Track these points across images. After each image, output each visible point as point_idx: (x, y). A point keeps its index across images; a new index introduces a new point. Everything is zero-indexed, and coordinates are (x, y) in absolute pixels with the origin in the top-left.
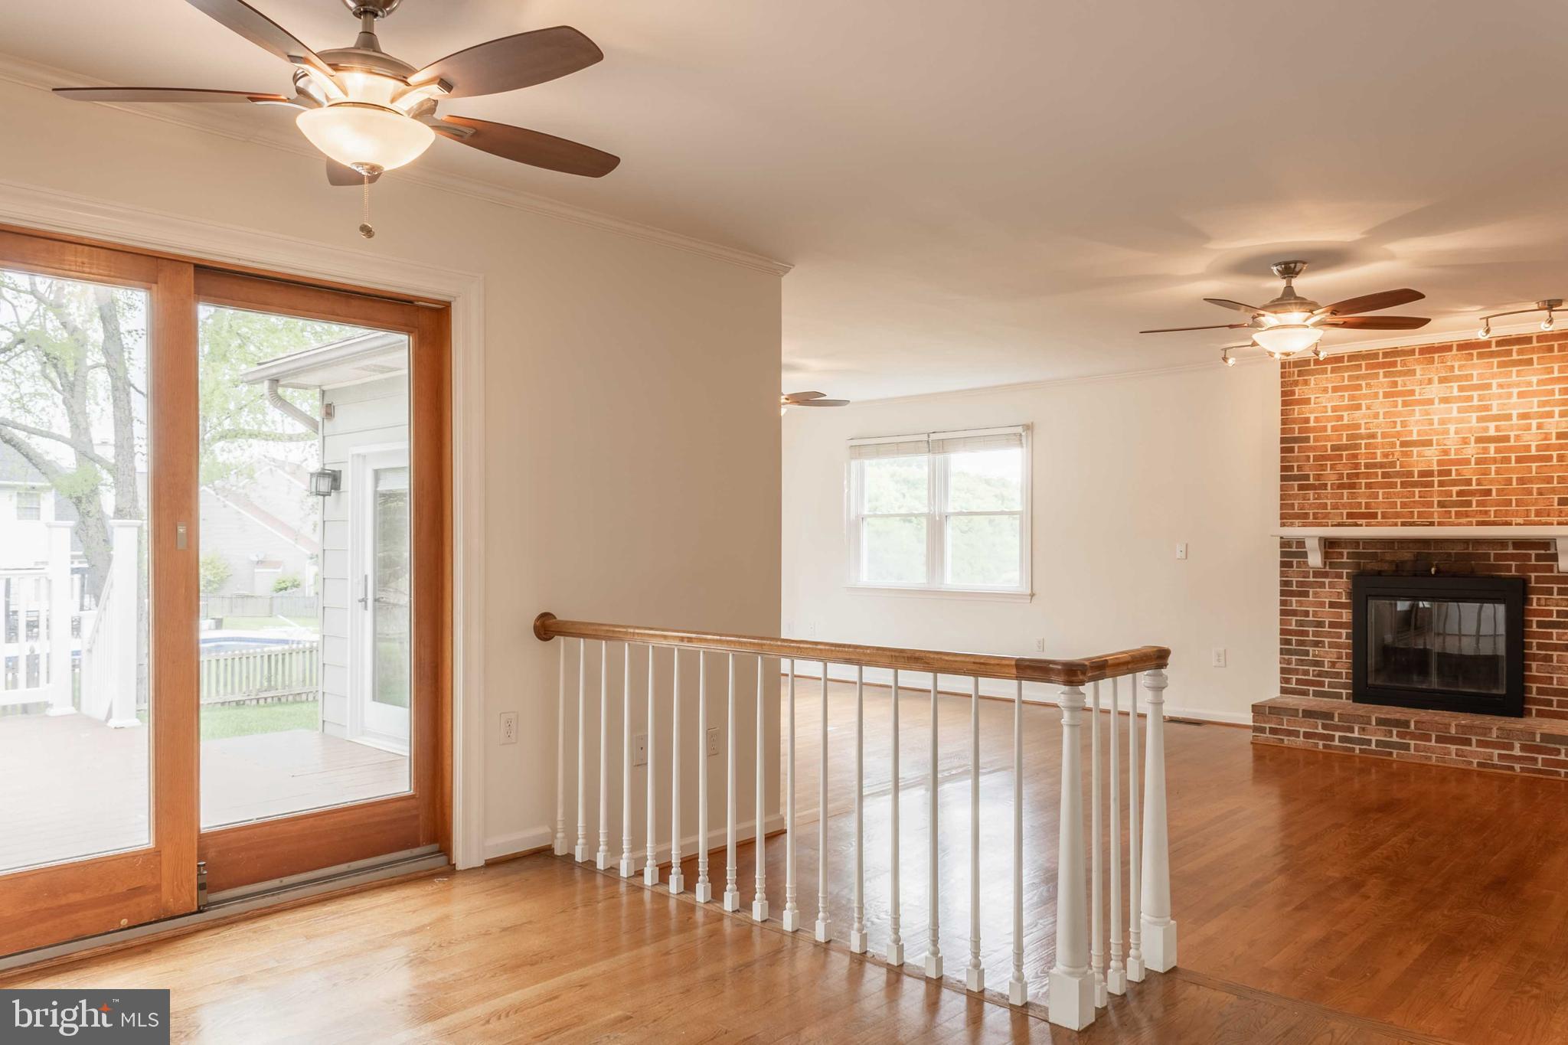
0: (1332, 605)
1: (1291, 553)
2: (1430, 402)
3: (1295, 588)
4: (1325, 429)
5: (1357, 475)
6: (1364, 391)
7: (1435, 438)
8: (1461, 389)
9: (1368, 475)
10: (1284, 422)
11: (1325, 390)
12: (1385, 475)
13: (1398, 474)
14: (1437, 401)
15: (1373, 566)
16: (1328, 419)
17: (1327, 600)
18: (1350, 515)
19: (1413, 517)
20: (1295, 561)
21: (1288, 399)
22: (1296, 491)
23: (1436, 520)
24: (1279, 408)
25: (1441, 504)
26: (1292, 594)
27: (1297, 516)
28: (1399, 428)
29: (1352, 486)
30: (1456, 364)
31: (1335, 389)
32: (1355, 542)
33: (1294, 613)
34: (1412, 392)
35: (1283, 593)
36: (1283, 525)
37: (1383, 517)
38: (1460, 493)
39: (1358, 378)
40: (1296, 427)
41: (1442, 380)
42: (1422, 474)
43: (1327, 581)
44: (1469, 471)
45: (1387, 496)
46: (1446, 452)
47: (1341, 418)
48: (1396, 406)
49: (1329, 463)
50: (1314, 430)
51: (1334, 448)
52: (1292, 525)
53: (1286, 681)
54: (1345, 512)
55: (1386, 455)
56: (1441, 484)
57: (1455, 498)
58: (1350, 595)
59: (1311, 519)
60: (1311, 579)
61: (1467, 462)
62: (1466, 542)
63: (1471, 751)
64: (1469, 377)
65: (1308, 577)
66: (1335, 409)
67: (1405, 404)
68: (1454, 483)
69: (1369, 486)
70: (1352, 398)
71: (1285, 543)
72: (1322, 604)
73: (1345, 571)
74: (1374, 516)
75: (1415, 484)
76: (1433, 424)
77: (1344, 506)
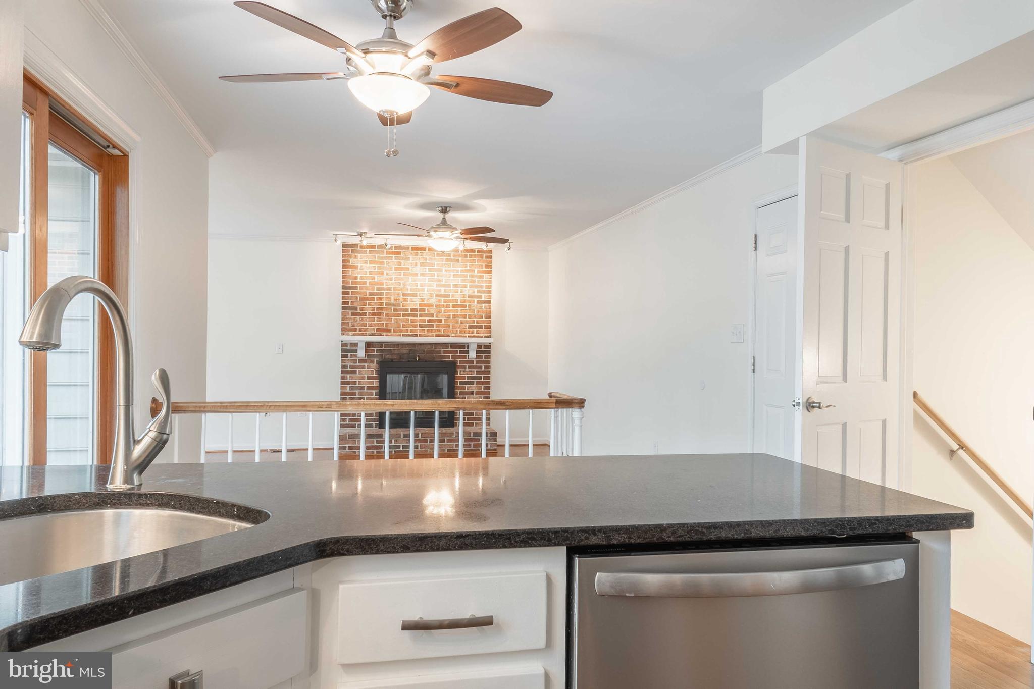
0: (369, 377)
1: (348, 350)
2: (416, 275)
3: (349, 369)
4: (365, 283)
5: (382, 309)
6: (385, 265)
7: (418, 293)
8: (430, 270)
9: (387, 309)
10: (344, 277)
11: (366, 262)
12: (395, 310)
13: (401, 310)
14: (419, 274)
15: (389, 357)
16: (367, 278)
17: (366, 375)
18: (378, 330)
19: (408, 332)
20: (349, 354)
21: (346, 265)
22: (350, 316)
23: (418, 334)
24: (341, 269)
25: (421, 326)
26: (347, 372)
27: (351, 330)
28: (402, 286)
29: (379, 315)
30: (428, 258)
31: (371, 263)
32: (380, 344)
33: (348, 383)
34: (408, 269)
35: (342, 372)
36: (343, 334)
37: (394, 331)
38: (429, 321)
39: (382, 258)
40: (351, 280)
41: (422, 265)
42: (413, 310)
43: (366, 365)
44: (433, 310)
45: (396, 321)
46: (423, 300)
47: (374, 278)
48: (401, 275)
49: (367, 302)
50: (360, 283)
51: (370, 294)
52: (348, 334)
53: (344, 420)
54: (375, 328)
55: (396, 300)
56: (421, 316)
57: (426, 323)
58: (377, 372)
59: (358, 332)
60: (358, 364)
61: (431, 306)
62: (431, 344)
63: (445, 445)
64: (433, 265)
65: (356, 363)
66: (371, 273)
67: (405, 275)
68: (427, 316)
69: (387, 315)
70: (379, 268)
71: (344, 344)
72: (363, 378)
73: (375, 359)
74: (389, 331)
75: (409, 315)
76: (417, 286)
77: (375, 325)
